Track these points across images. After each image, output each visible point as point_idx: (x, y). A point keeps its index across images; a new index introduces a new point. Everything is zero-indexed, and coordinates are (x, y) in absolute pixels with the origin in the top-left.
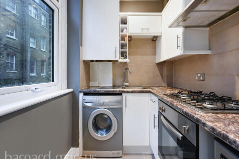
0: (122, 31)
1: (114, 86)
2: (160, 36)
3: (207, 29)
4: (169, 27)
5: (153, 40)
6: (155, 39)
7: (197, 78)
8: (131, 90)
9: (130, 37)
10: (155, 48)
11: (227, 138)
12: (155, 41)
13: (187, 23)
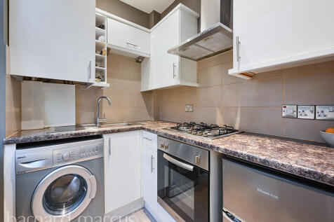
0: (97, 38)
1: (78, 126)
2: (148, 59)
3: (196, 62)
4: (168, 52)
5: (138, 61)
6: (140, 60)
7: (186, 110)
8: (117, 128)
9: (109, 49)
10: (139, 71)
11: (237, 153)
12: (140, 62)
13: (185, 53)
